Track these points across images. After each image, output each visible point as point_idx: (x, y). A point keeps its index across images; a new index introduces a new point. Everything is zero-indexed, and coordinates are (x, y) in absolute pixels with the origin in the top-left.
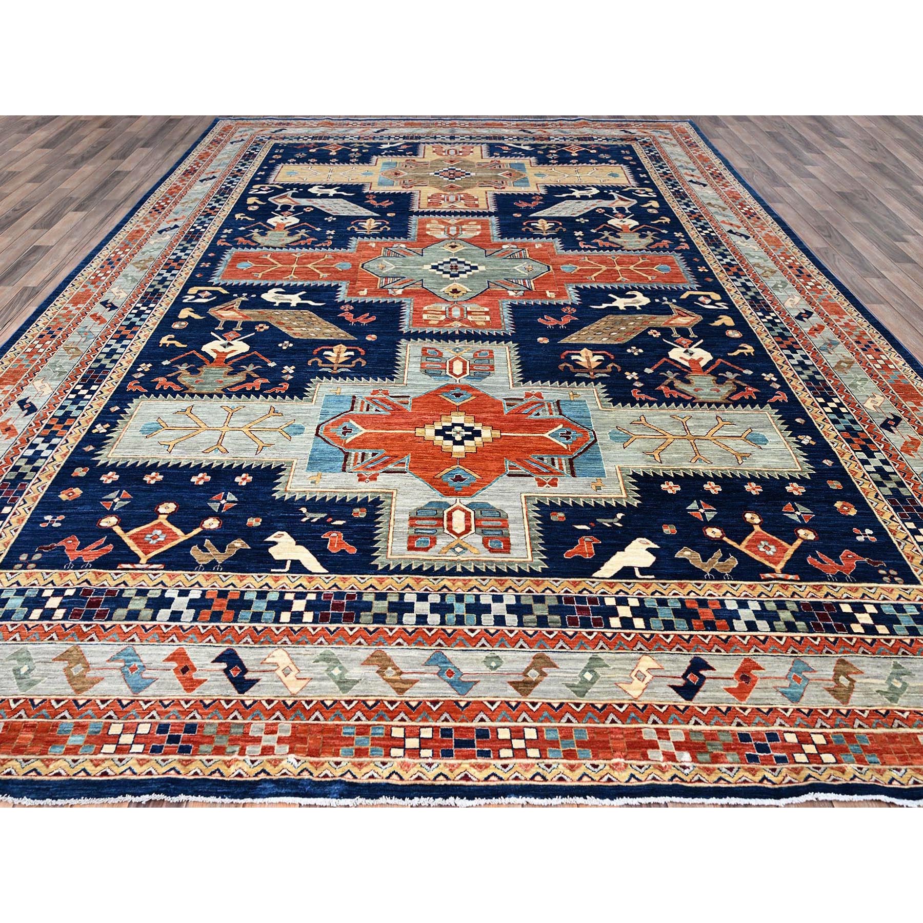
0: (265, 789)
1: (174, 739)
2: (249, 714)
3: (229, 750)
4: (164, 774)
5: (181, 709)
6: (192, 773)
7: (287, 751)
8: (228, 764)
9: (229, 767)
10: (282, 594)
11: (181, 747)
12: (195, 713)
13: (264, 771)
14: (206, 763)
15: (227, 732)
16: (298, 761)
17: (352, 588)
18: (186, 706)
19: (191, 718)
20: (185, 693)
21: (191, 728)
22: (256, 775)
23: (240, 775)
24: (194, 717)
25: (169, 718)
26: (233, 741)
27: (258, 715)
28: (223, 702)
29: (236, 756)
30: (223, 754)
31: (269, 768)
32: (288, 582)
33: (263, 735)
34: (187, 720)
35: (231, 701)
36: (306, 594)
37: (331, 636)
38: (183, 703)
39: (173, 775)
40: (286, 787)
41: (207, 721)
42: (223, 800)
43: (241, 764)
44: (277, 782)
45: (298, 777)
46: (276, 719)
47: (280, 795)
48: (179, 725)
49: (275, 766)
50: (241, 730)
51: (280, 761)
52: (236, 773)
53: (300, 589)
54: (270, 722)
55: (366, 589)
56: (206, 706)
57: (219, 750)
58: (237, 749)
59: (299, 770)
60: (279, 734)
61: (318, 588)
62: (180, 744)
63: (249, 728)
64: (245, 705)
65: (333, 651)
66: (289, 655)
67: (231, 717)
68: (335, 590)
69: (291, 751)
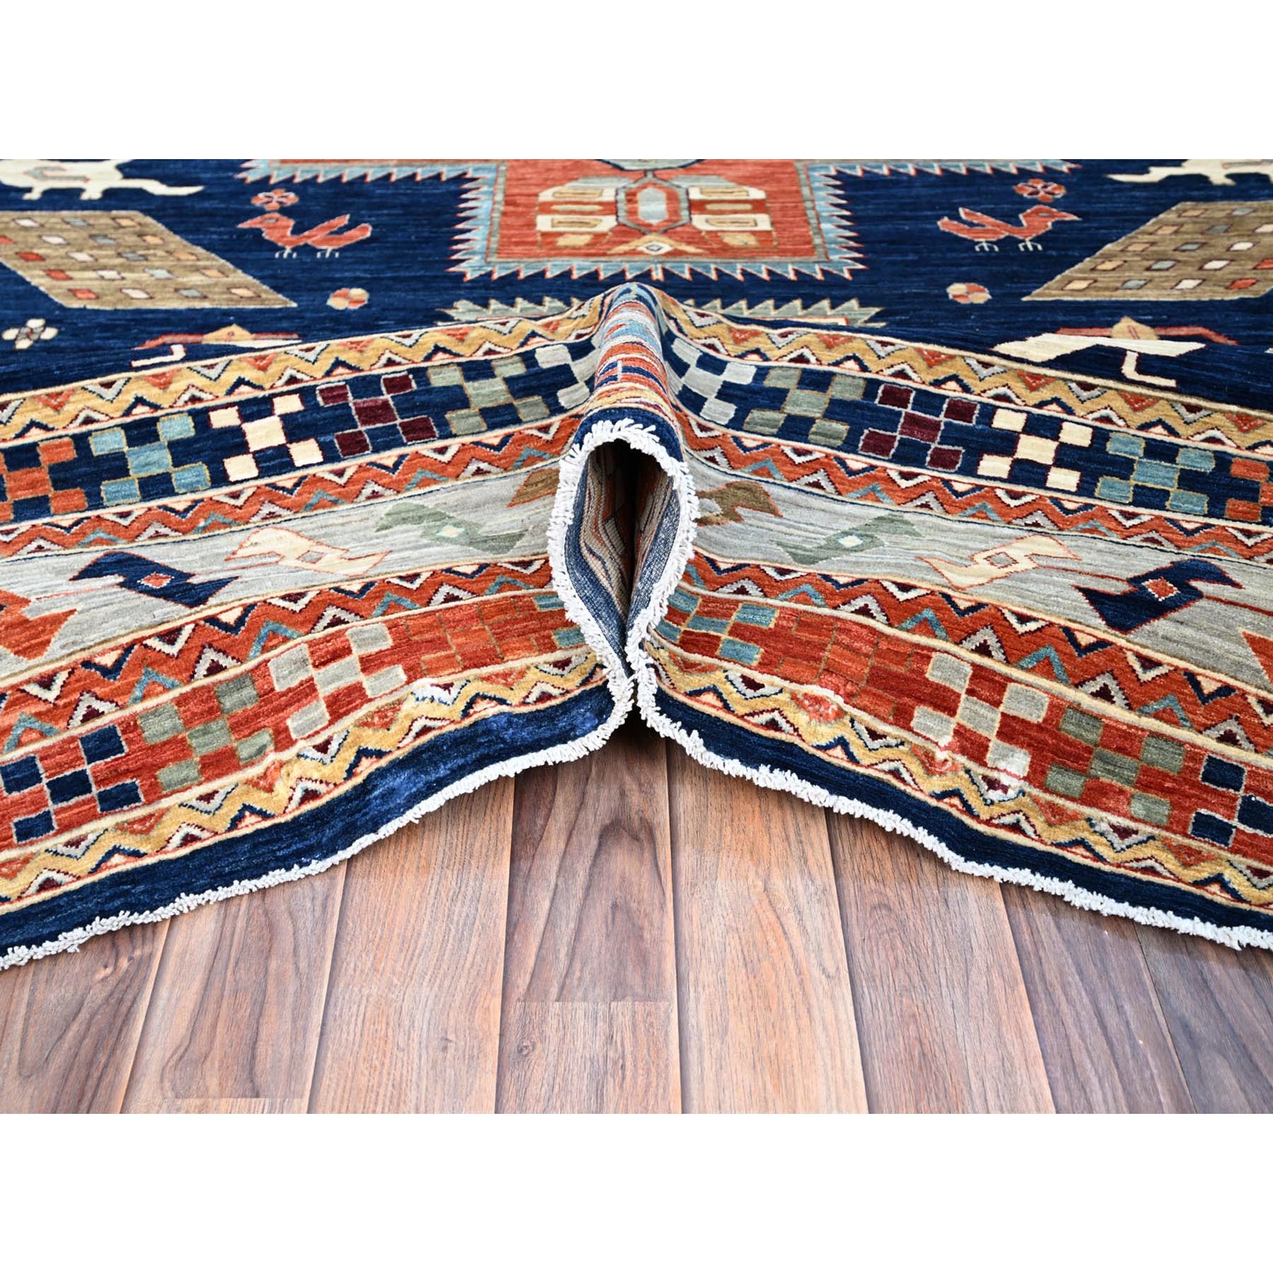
0: (392, 791)
1: (67, 788)
2: (247, 643)
3: (245, 751)
4: (94, 871)
5: (42, 708)
6: (177, 840)
7: (404, 678)
8: (265, 784)
9: (270, 789)
10: (201, 418)
11: (103, 797)
12: (88, 701)
13: (363, 753)
14: (203, 805)
15: (213, 712)
16: (447, 687)
17: (390, 363)
18: (51, 695)
19: (86, 719)
20: (25, 662)
21: (103, 744)
22: (350, 773)
23: (309, 795)
24: (92, 714)
25: (19, 744)
26: (244, 725)
27: (274, 634)
28: (155, 643)
29: (272, 757)
30: (237, 768)
31: (372, 740)
32: (200, 381)
33: (313, 672)
34: (78, 729)
35: (178, 630)
36: (268, 401)
37: (395, 476)
38: (34, 689)
39: (120, 864)
40: (445, 758)
41: (139, 707)
42: (306, 870)
43: (296, 771)
44: (414, 760)
45: (467, 722)
46: (331, 625)
47: (441, 784)
48: (63, 748)
49: (387, 726)
50: (249, 692)
51: (396, 706)
52: (298, 794)
53: (245, 393)
54: (318, 634)
55: (428, 358)
56: (107, 672)
57: (220, 763)
58: (265, 737)
59: (461, 706)
60: (357, 652)
61: (292, 380)
62: (95, 790)
63: (266, 675)
64: (225, 627)
65: (417, 501)
66: (298, 533)
67: (202, 669)
68: (342, 375)
69: (413, 673)
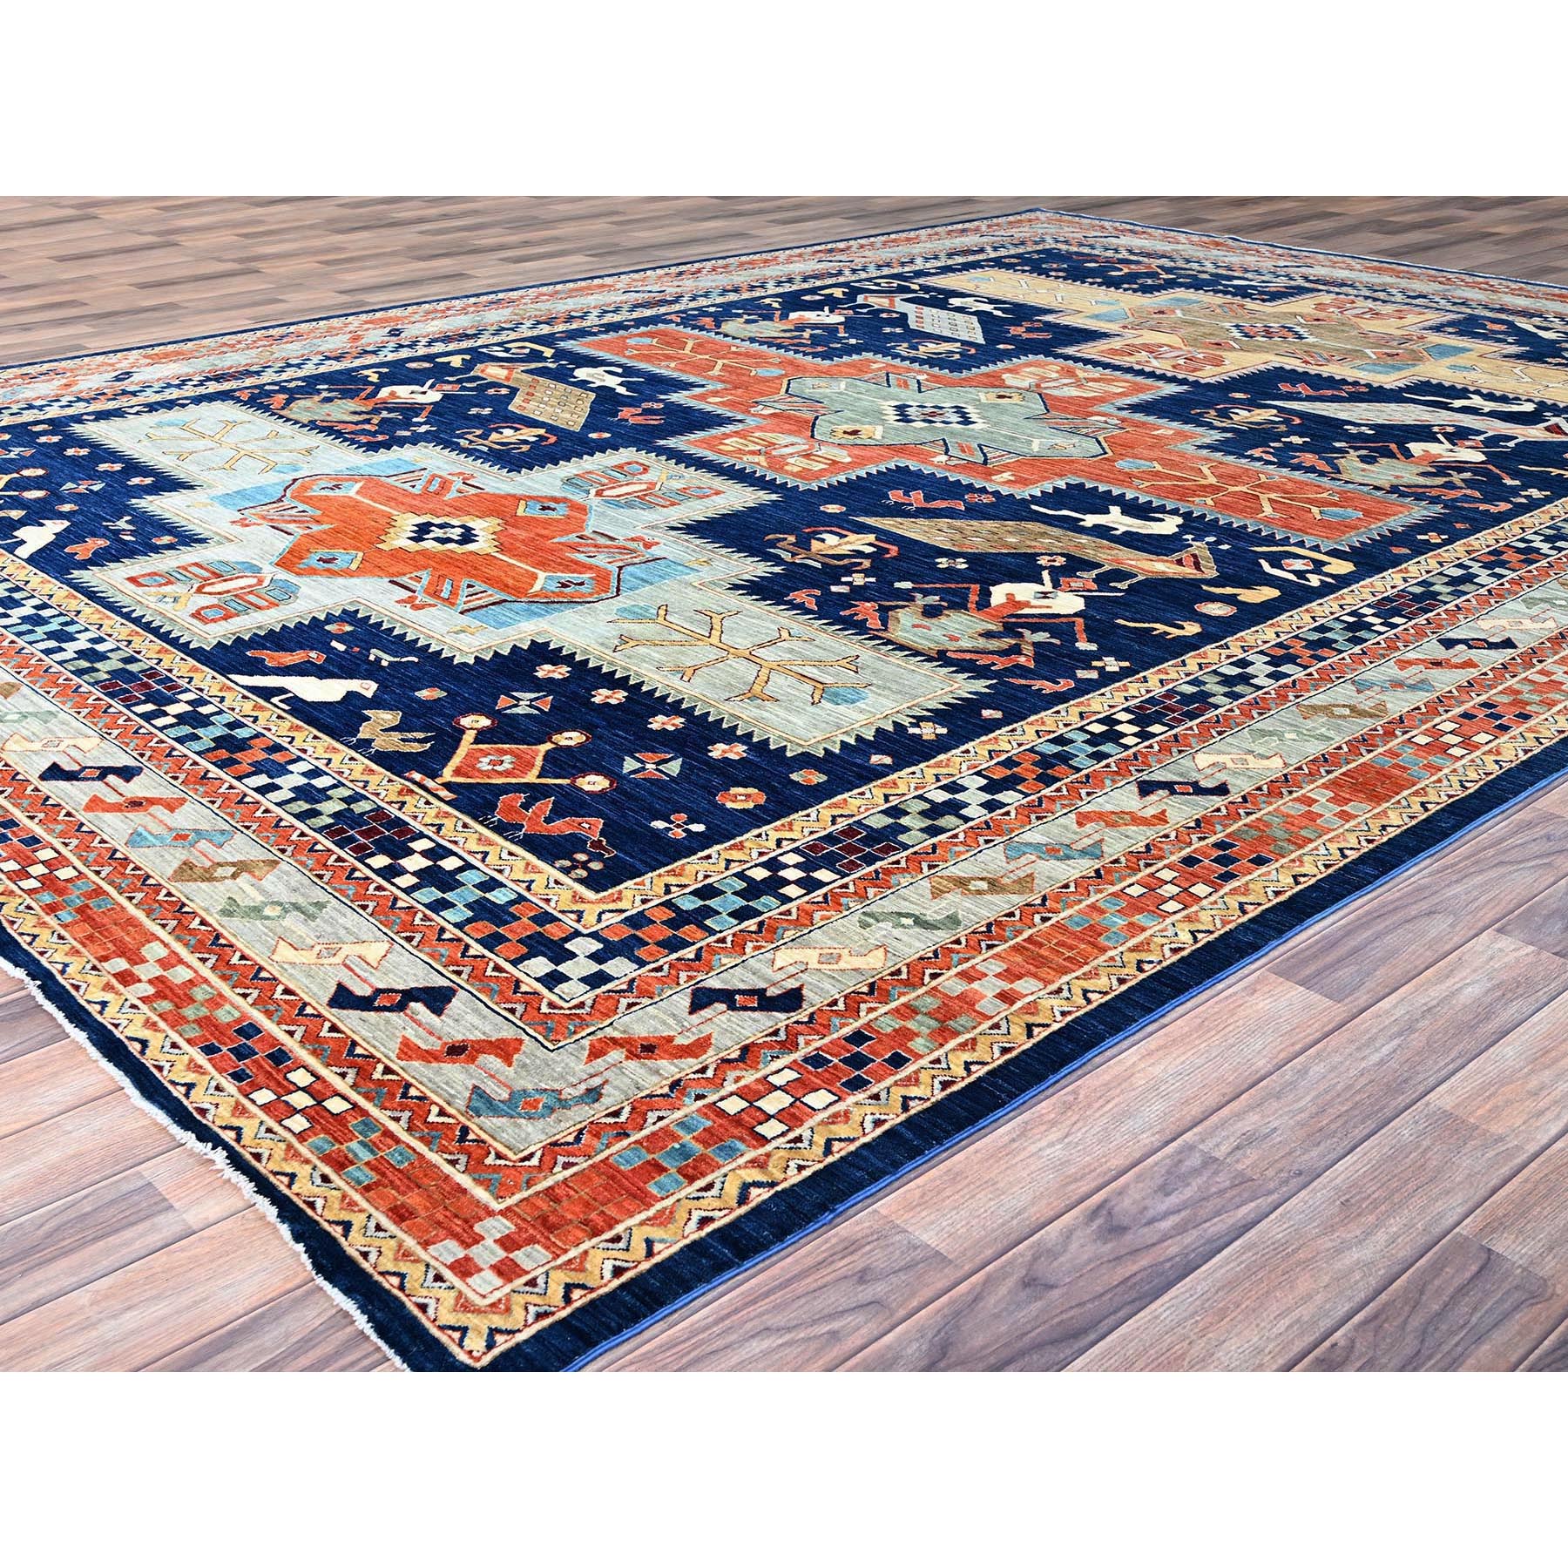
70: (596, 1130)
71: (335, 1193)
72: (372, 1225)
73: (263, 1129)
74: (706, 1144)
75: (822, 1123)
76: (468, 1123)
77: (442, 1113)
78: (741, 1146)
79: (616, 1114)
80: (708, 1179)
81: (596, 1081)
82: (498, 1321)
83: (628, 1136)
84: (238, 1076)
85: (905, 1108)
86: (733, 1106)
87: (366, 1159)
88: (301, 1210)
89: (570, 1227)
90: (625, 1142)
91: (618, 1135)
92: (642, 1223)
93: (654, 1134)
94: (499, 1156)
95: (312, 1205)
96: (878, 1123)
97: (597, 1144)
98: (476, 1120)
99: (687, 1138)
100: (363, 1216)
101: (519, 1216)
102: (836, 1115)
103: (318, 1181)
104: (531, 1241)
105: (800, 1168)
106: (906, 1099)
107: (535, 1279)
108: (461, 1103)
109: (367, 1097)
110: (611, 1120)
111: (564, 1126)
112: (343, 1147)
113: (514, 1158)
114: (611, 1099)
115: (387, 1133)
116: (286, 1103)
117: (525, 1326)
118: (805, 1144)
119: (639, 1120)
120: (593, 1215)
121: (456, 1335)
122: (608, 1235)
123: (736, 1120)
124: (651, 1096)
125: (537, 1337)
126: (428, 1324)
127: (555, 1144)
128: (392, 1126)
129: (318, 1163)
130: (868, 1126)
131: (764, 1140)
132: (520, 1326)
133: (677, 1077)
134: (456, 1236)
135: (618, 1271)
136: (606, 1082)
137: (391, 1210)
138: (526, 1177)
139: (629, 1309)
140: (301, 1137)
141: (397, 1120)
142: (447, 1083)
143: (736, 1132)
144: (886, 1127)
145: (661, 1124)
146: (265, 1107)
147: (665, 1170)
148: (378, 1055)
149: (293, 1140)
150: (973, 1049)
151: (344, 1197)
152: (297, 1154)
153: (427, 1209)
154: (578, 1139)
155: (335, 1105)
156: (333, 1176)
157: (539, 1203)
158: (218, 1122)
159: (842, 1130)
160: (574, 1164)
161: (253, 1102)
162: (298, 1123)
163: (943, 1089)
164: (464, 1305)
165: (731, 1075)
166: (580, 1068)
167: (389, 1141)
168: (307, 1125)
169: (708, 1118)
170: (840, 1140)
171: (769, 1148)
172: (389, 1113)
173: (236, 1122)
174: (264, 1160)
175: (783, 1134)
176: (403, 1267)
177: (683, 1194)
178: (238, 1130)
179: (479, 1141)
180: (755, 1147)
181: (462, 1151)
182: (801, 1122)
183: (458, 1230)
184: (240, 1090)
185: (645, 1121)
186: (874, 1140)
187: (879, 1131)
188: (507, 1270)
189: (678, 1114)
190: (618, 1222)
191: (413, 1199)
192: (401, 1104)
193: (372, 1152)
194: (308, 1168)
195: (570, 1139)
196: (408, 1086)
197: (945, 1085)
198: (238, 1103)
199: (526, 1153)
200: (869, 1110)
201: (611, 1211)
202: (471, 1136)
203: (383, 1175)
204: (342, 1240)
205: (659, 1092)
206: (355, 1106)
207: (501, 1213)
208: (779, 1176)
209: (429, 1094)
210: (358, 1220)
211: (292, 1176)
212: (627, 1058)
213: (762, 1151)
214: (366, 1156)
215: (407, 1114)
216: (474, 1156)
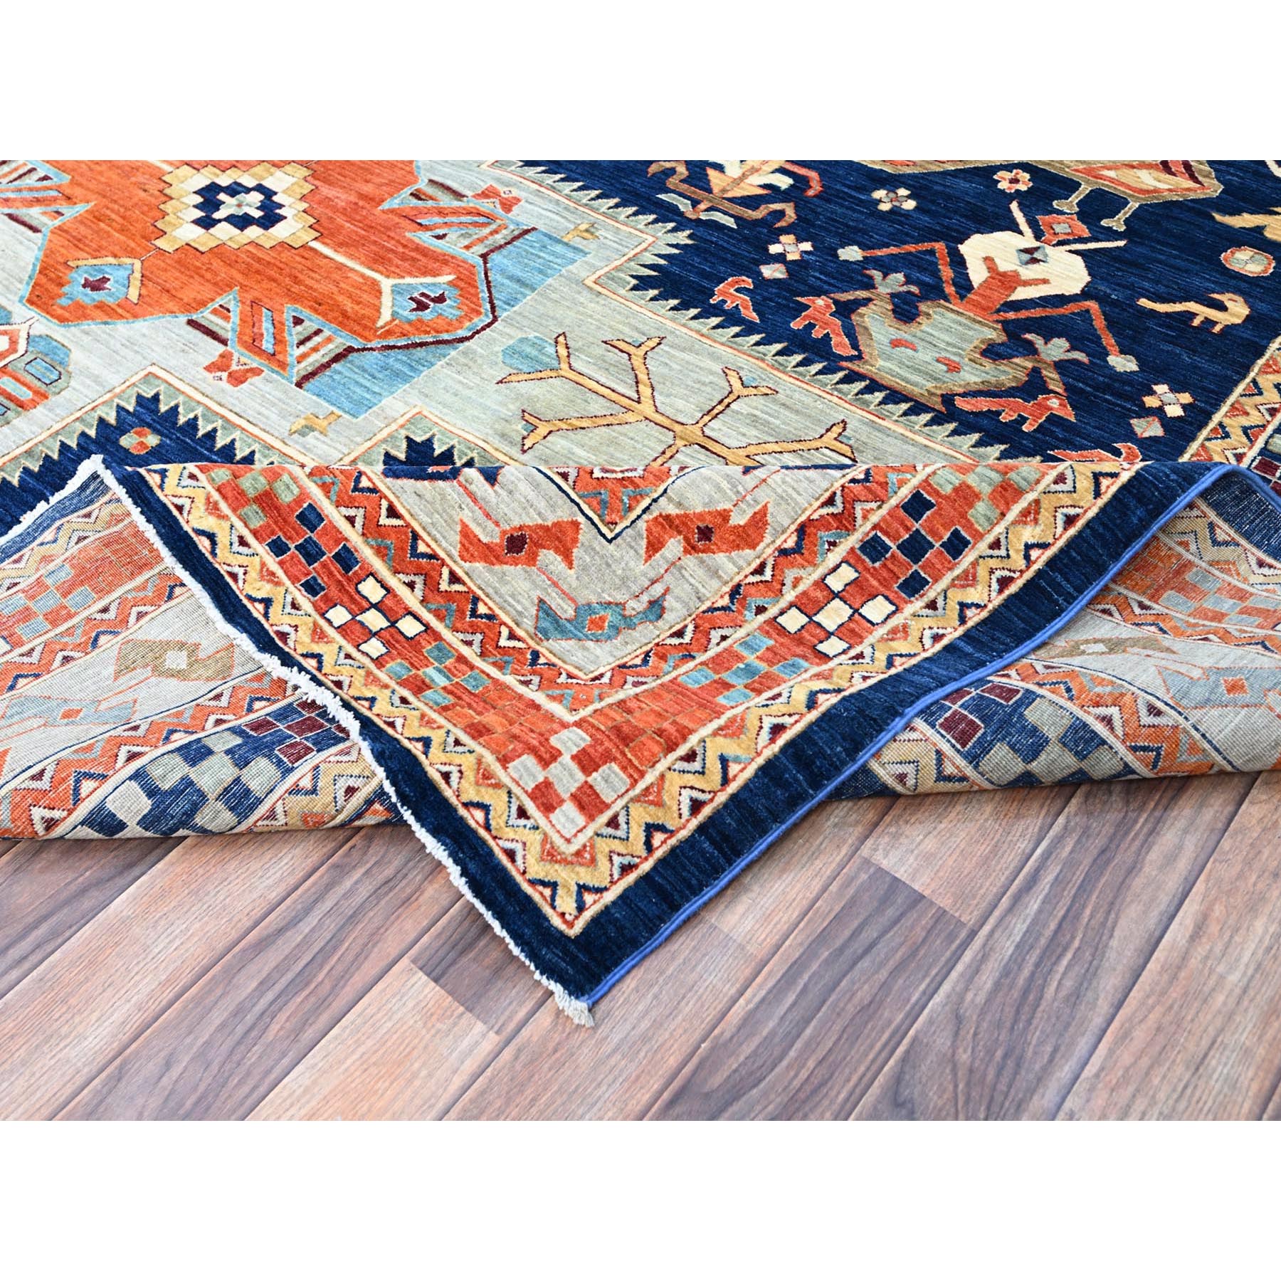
70: (661, 652)
71: (413, 712)
72: (451, 740)
73: (342, 655)
74: (771, 663)
75: (882, 640)
76: (538, 648)
77: (512, 636)
78: (805, 664)
79: (680, 634)
80: (775, 691)
81: (658, 590)
82: (586, 876)
83: (694, 658)
84: (311, 588)
85: (963, 620)
86: (793, 621)
87: (442, 685)
88: (382, 730)
89: (643, 738)
90: (691, 664)
91: (684, 657)
92: (715, 734)
93: (718, 655)
94: (570, 676)
95: (392, 725)
96: (937, 638)
97: (665, 667)
98: (545, 643)
99: (751, 658)
100: (442, 732)
101: (593, 726)
102: (894, 631)
103: (397, 702)
104: (607, 757)
105: (865, 678)
106: (963, 606)
107: (615, 817)
108: (529, 623)
109: (440, 618)
110: (676, 641)
111: (629, 647)
112: (420, 673)
113: (585, 677)
114: (676, 614)
115: (461, 659)
116: (361, 623)
117: (612, 883)
118: (867, 660)
119: (704, 641)
120: (666, 725)
121: (547, 892)
122: (682, 750)
123: (797, 638)
124: (712, 609)
125: (624, 897)
126: (519, 878)
127: (623, 666)
128: (465, 650)
129: (397, 688)
130: (927, 641)
131: (825, 658)
132: (606, 883)
133: (736, 580)
134: (533, 751)
135: (696, 806)
136: (667, 590)
137: (469, 726)
138: (596, 692)
139: (708, 861)
140: (379, 662)
141: (469, 643)
142: (513, 596)
143: (799, 650)
144: (945, 642)
145: (724, 644)
146: (341, 629)
147: (733, 686)
148: (442, 554)
149: (372, 666)
150: (1036, 521)
151: (423, 716)
152: (376, 680)
153: (503, 725)
154: (645, 661)
155: (409, 627)
156: (411, 698)
157: (612, 714)
158: (299, 651)
159: (901, 646)
160: (643, 683)
161: (329, 621)
162: (375, 647)
163: (1001, 591)
164: (551, 855)
165: (790, 575)
166: (640, 569)
167: (464, 667)
168: (384, 650)
169: (770, 637)
170: (901, 656)
171: (831, 664)
172: (461, 636)
173: (316, 649)
174: (345, 686)
175: (844, 652)
176: (487, 796)
177: (752, 704)
178: (318, 657)
179: (550, 665)
180: (818, 664)
181: (534, 673)
182: (860, 639)
183: (535, 743)
184: (314, 605)
185: (709, 640)
186: (935, 655)
187: (939, 646)
188: (588, 802)
189: (741, 633)
190: (691, 732)
191: (490, 718)
192: (472, 625)
193: (448, 678)
194: (388, 692)
195: (638, 661)
196: (476, 600)
197: (1004, 583)
198: (315, 624)
199: (596, 673)
200: (926, 622)
201: (684, 721)
202: (542, 660)
203: (459, 698)
204: (422, 758)
205: (719, 604)
206: (427, 627)
207: (578, 724)
208: (844, 684)
209: (498, 611)
210: (437, 737)
211: (372, 700)
212: (686, 552)
213: (825, 667)
214: (442, 681)
215: (478, 637)
216: (545, 676)
